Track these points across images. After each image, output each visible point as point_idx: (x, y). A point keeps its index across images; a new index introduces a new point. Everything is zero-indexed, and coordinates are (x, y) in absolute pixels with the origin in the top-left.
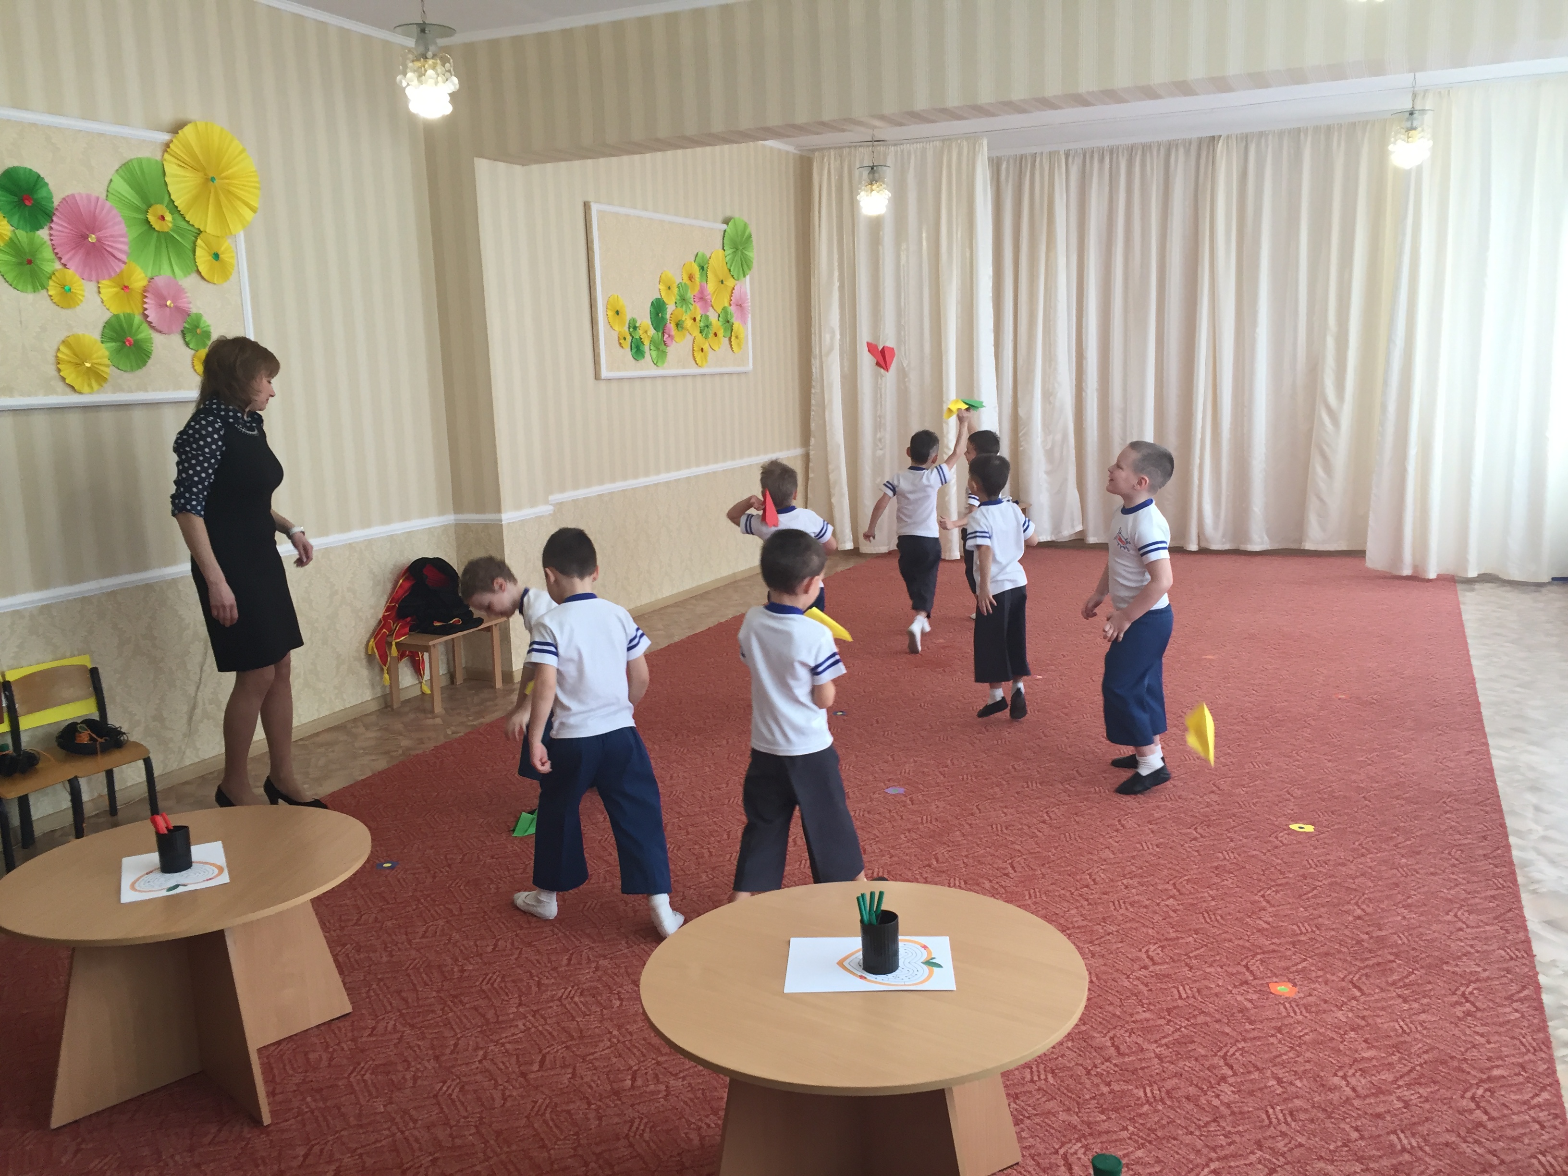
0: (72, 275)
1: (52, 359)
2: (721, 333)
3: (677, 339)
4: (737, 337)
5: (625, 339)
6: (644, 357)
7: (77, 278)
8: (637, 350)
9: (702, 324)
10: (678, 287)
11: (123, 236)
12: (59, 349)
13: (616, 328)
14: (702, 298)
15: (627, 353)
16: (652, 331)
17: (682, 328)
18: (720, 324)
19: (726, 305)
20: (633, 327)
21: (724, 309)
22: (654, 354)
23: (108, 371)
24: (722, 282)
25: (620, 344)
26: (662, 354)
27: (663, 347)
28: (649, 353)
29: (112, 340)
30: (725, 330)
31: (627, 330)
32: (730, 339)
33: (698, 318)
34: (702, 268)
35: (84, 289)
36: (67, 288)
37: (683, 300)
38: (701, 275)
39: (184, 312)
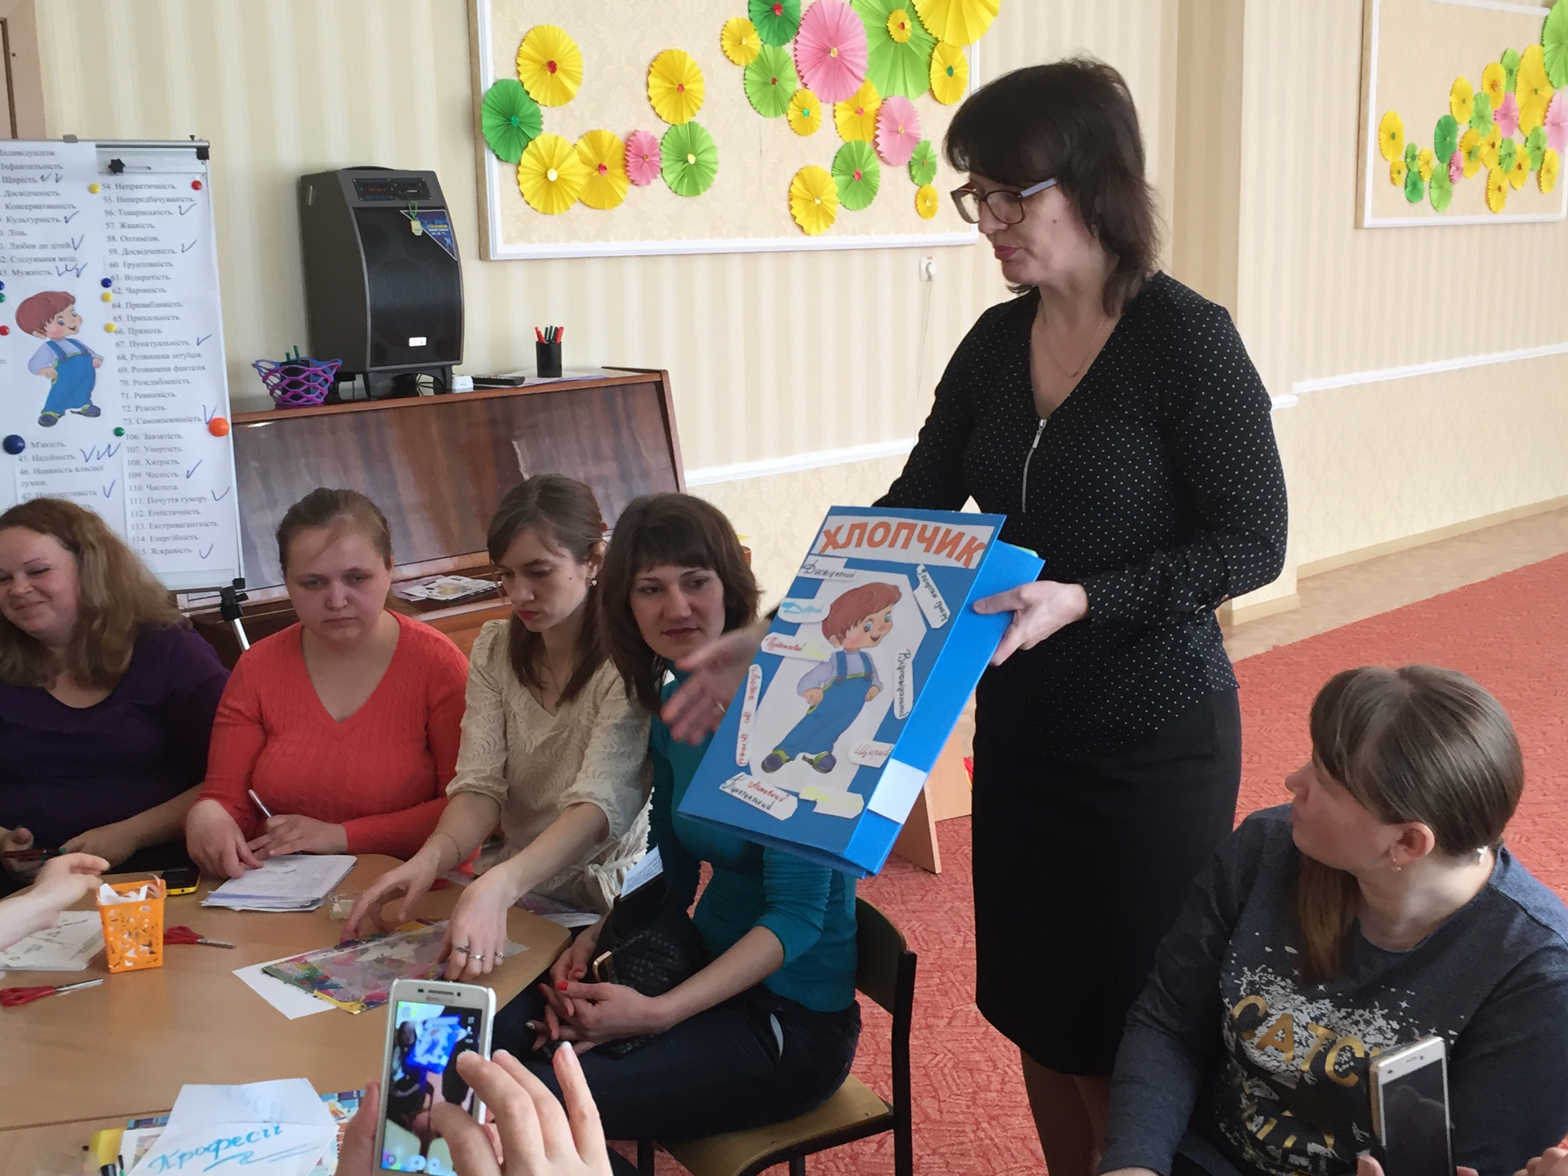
0: (811, 95)
1: (785, 195)
2: (1527, 165)
3: (1465, 173)
4: (1549, 171)
5: (1399, 172)
6: (1422, 198)
7: (816, 100)
8: (1413, 188)
9: (1503, 152)
10: (1476, 99)
11: (864, 48)
12: (792, 183)
13: (1390, 158)
14: (1506, 115)
15: (1400, 192)
16: (1435, 162)
17: (1477, 158)
18: (1527, 151)
19: (1538, 122)
20: (1411, 156)
21: (1535, 130)
22: (1435, 193)
23: (836, 209)
24: (1536, 91)
25: (1393, 180)
26: (1445, 194)
27: (1447, 184)
28: (1429, 193)
29: (842, 172)
30: (1534, 160)
31: (1403, 160)
32: (1539, 172)
33: (1498, 144)
34: (1510, 72)
35: (821, 111)
36: (805, 112)
37: (1481, 117)
38: (1508, 81)
39: (913, 139)
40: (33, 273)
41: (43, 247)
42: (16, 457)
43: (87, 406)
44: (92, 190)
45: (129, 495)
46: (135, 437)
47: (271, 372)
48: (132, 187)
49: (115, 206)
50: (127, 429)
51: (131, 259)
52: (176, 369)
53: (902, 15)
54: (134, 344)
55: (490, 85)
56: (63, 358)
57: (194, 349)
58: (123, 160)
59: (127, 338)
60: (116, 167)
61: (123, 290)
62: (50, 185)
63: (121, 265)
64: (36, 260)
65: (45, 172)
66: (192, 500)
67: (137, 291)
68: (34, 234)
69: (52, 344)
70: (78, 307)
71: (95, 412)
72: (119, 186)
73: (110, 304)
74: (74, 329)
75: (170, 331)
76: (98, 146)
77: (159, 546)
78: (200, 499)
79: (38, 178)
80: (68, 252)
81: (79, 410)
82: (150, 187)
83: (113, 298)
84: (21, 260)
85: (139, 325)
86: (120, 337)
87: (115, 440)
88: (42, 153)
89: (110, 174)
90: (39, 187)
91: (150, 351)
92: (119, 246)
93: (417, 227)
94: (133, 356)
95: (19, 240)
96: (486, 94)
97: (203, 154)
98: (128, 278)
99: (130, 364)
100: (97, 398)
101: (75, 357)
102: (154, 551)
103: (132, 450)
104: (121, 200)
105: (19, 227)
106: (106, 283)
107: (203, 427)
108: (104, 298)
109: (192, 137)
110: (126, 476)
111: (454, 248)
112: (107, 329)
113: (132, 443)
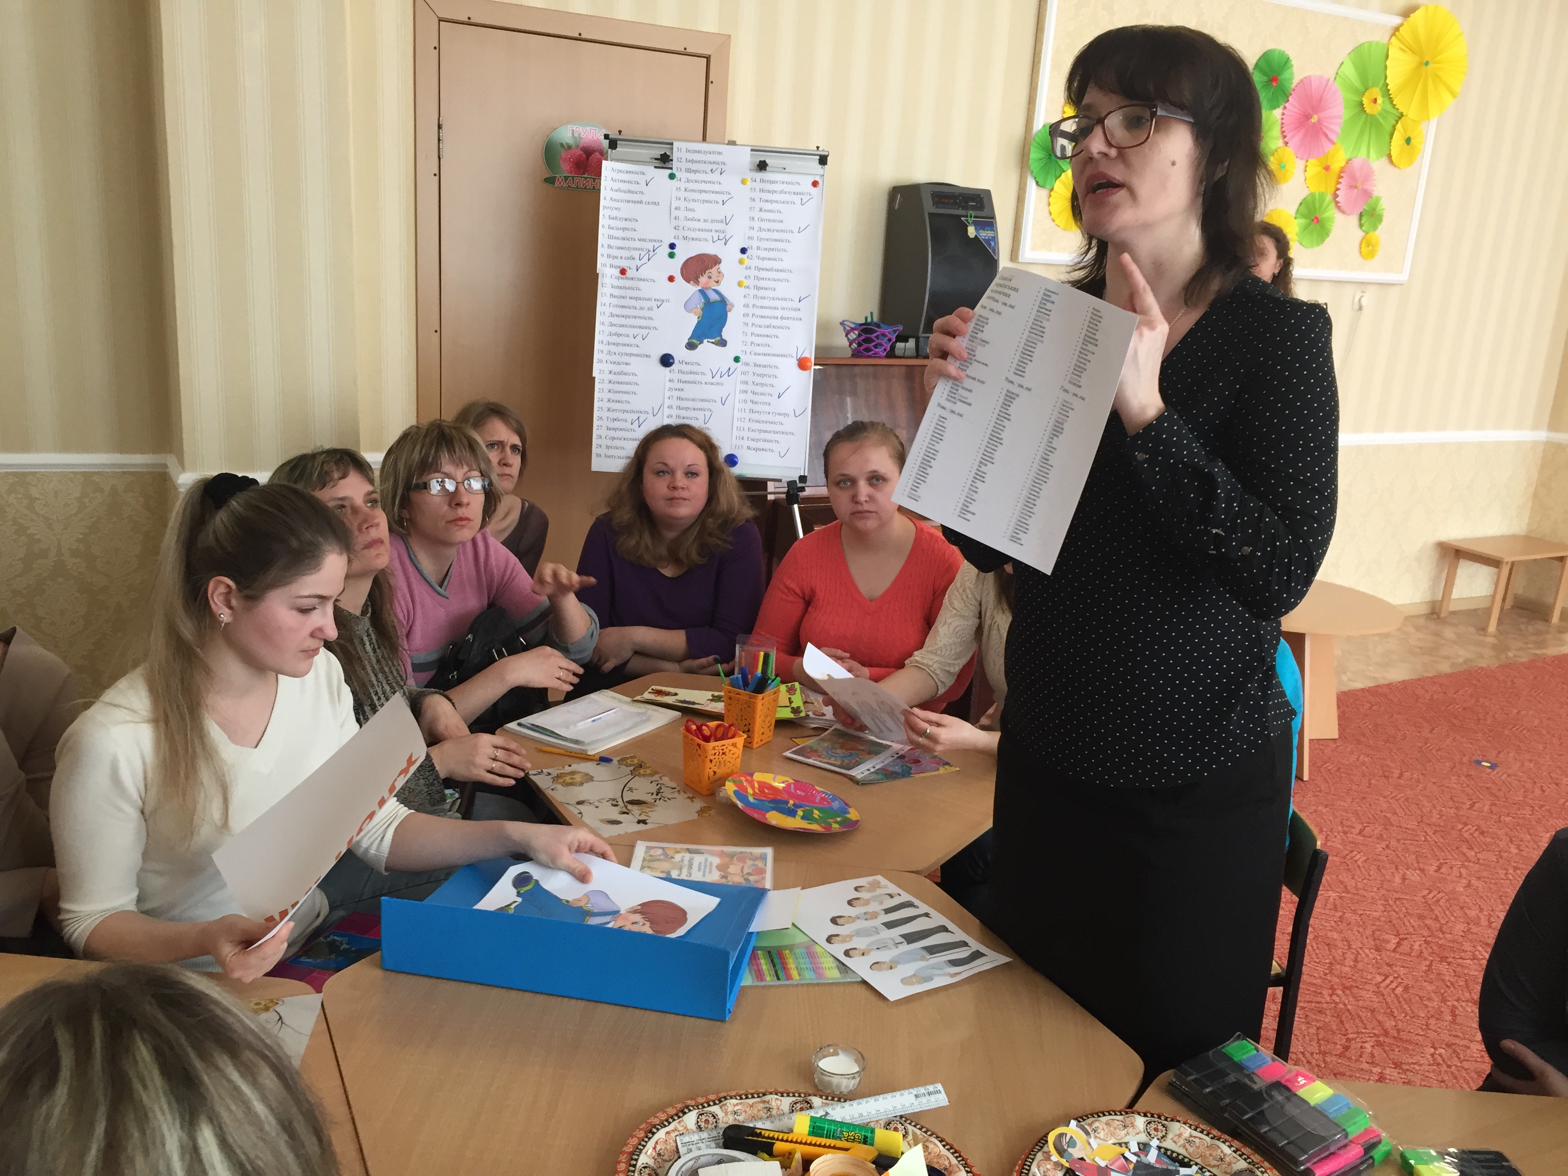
39: (1367, 194)
40: (697, 239)
41: (705, 221)
42: (668, 369)
43: (719, 338)
44: (743, 182)
45: (737, 405)
46: (747, 364)
47: (853, 329)
48: (771, 182)
49: (757, 195)
50: (743, 358)
51: (764, 235)
52: (782, 318)
53: (1376, 92)
54: (755, 297)
55: (1040, 127)
56: (708, 303)
57: (796, 304)
58: (767, 161)
59: (752, 292)
60: (762, 166)
61: (754, 257)
62: (716, 177)
63: (756, 238)
64: (699, 230)
65: (714, 167)
66: (780, 414)
67: (763, 259)
68: (701, 211)
69: (702, 292)
70: (722, 267)
71: (723, 343)
72: (762, 181)
73: (744, 266)
74: (717, 282)
75: (782, 289)
76: (752, 150)
77: (753, 444)
78: (785, 415)
79: (708, 170)
80: (721, 226)
81: (713, 341)
82: (783, 183)
83: (747, 262)
84: (689, 229)
85: (762, 284)
86: (747, 291)
87: (734, 365)
88: (714, 153)
89: (756, 171)
90: (709, 177)
91: (766, 303)
92: (757, 224)
93: (972, 231)
94: (754, 306)
95: (690, 215)
96: (1037, 133)
97: (823, 160)
98: (758, 248)
99: (751, 311)
100: (726, 333)
101: (716, 302)
102: (748, 448)
103: (743, 373)
104: (762, 190)
105: (691, 205)
106: (743, 251)
107: (795, 363)
108: (741, 262)
109: (818, 148)
110: (738, 391)
111: (996, 250)
112: (740, 284)
113: (746, 369)
